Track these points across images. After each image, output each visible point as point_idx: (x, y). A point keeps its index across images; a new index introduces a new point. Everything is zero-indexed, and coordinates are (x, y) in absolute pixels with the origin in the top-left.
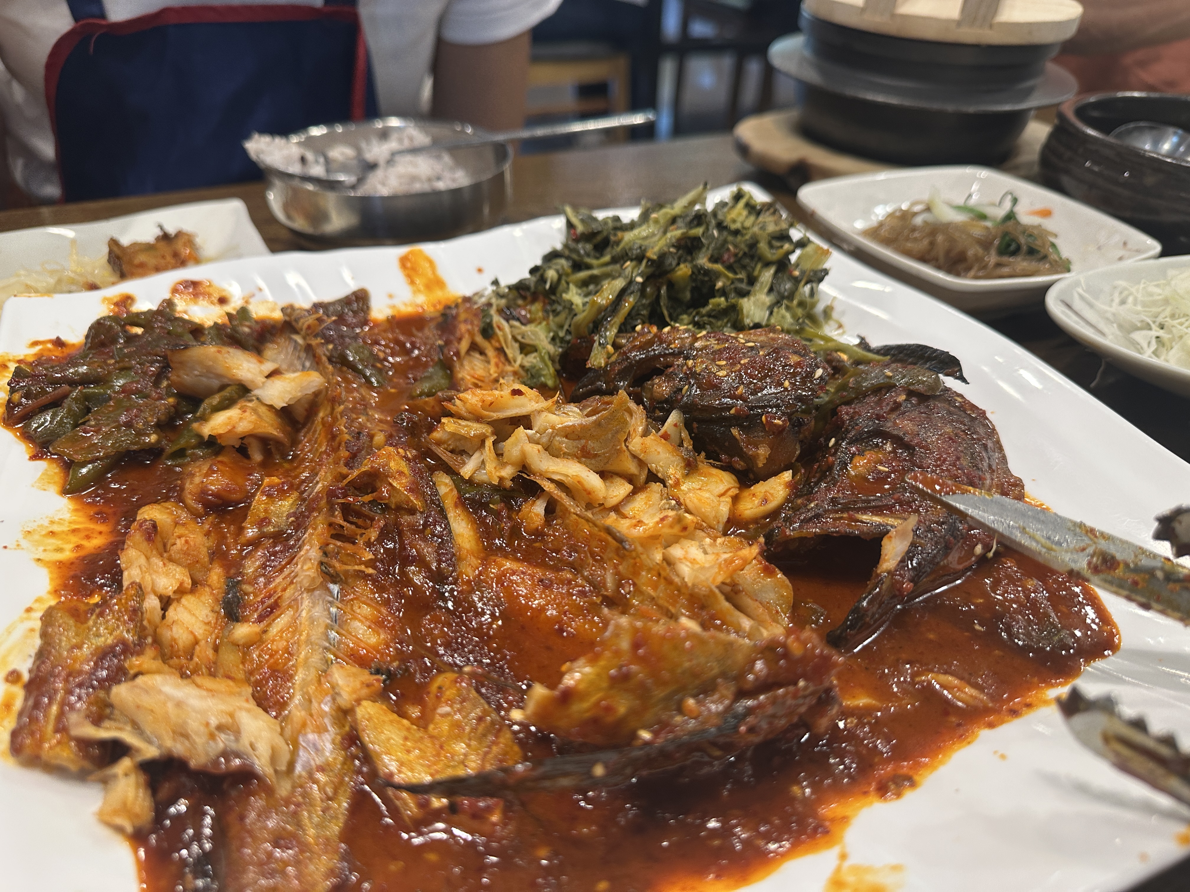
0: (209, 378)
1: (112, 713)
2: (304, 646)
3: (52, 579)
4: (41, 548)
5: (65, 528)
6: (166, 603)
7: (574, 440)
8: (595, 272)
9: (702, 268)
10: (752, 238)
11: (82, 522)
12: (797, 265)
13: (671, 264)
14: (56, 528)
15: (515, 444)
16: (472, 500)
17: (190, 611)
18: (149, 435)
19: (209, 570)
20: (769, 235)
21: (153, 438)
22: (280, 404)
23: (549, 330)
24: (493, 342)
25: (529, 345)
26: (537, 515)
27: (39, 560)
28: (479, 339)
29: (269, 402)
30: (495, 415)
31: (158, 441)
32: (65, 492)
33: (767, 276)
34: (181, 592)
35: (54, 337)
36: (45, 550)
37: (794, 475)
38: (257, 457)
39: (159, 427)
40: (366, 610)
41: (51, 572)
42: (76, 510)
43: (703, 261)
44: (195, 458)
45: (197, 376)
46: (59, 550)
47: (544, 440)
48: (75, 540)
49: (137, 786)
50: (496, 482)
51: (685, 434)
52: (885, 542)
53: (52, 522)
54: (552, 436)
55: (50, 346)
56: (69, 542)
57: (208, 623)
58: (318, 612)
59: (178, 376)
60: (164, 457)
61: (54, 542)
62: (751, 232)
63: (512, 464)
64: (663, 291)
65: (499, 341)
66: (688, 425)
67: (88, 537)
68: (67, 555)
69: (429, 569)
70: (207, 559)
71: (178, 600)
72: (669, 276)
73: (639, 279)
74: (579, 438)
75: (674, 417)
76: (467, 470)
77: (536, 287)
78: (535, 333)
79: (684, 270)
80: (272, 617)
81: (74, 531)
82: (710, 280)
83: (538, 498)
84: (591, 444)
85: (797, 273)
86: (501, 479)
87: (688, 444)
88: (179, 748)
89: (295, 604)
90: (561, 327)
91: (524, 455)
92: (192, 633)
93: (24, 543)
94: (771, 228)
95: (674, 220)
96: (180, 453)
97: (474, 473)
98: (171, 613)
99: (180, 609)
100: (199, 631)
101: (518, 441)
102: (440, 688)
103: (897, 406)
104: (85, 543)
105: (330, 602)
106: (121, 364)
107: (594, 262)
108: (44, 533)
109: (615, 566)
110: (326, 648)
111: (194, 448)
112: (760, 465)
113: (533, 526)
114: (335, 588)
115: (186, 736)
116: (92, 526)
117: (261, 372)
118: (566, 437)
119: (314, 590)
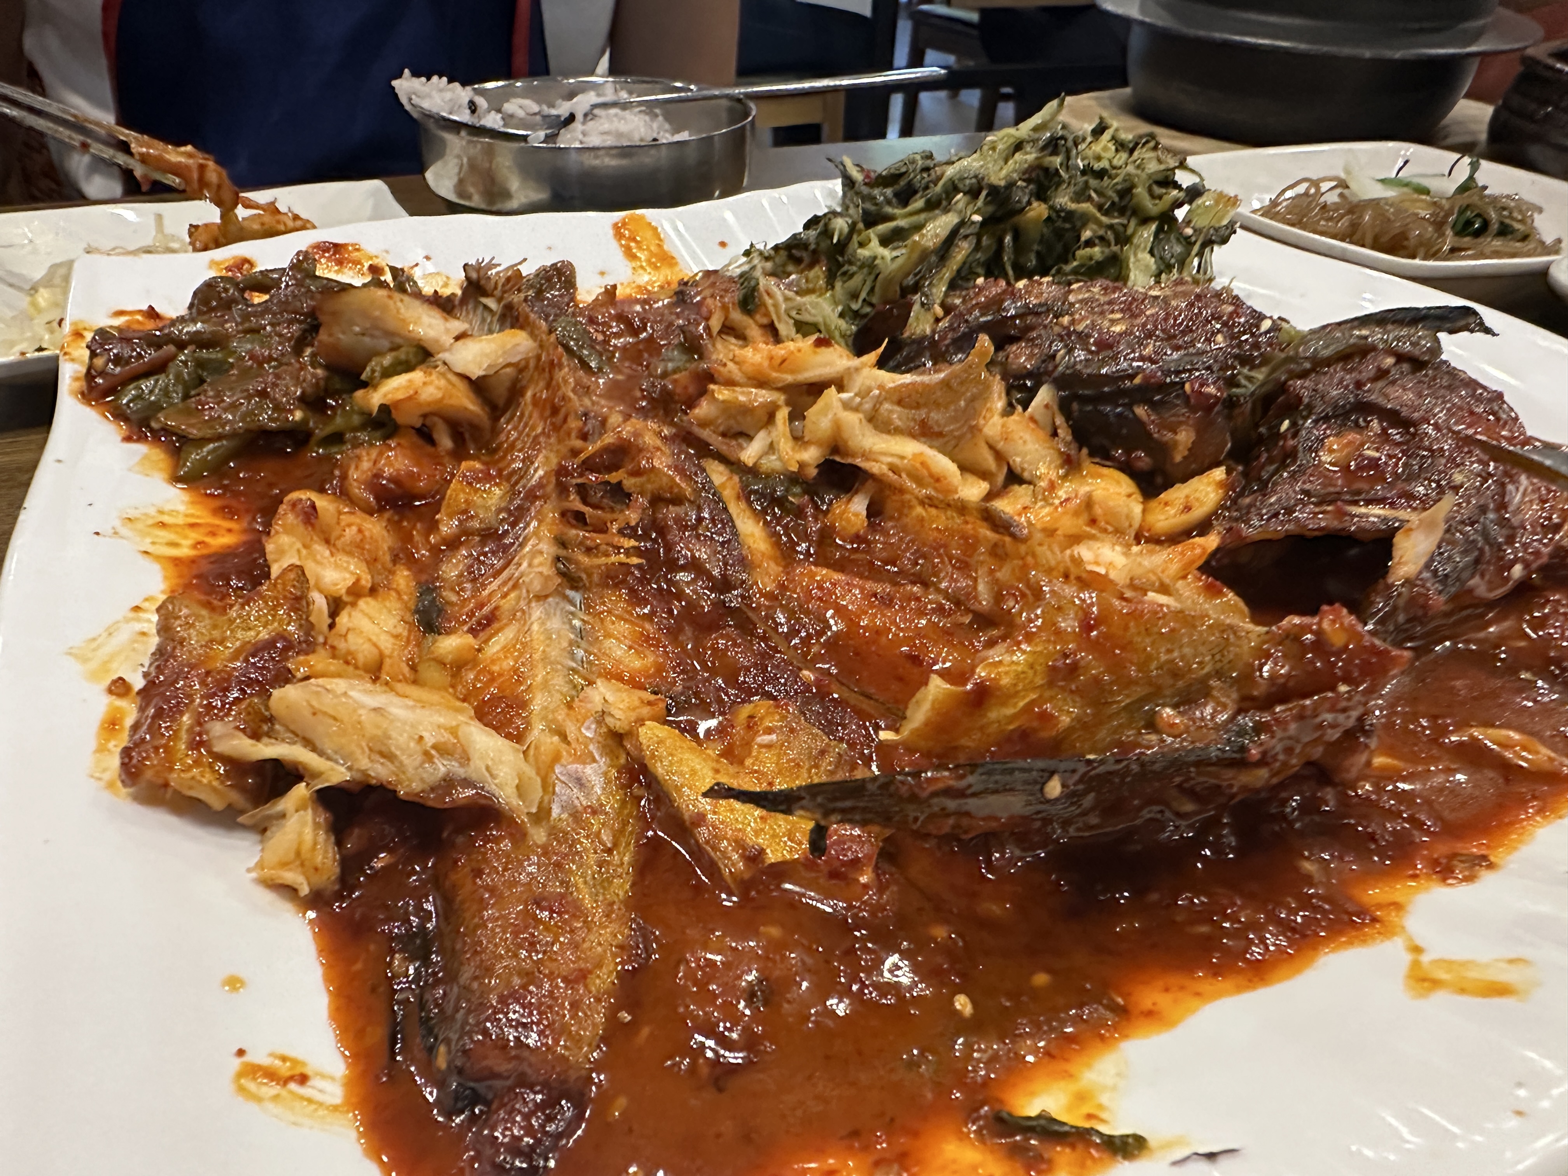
0: (372, 336)
1: (272, 729)
2: (540, 666)
3: (165, 578)
4: (148, 540)
5: (181, 520)
6: (336, 606)
7: (911, 408)
8: (902, 223)
9: (1062, 210)
10: (1125, 180)
11: (202, 514)
12: (1187, 222)
13: (1019, 201)
14: (166, 519)
15: (824, 412)
16: (761, 495)
17: (370, 618)
18: (291, 412)
19: (392, 572)
20: (1150, 176)
21: (298, 415)
22: (476, 372)
23: (836, 303)
24: (758, 317)
25: (807, 323)
26: (856, 515)
27: (146, 553)
28: (737, 316)
29: (459, 371)
30: (789, 378)
31: (305, 421)
32: (176, 479)
33: (1147, 233)
34: (356, 592)
35: (145, 307)
36: (153, 543)
37: (1229, 472)
38: (446, 442)
39: (304, 401)
40: (623, 627)
41: (164, 569)
42: (192, 503)
43: (1063, 199)
44: (356, 444)
45: (356, 334)
46: (174, 545)
47: (868, 406)
48: (195, 536)
49: (316, 825)
50: (794, 468)
51: (1059, 420)
52: (1398, 539)
53: (161, 512)
54: (879, 401)
55: (139, 317)
56: (186, 537)
57: (397, 637)
58: (555, 623)
59: (330, 335)
60: (313, 441)
61: (165, 535)
62: (1122, 173)
63: (818, 443)
64: (1008, 239)
65: (767, 314)
66: (1064, 406)
67: (213, 534)
68: (185, 551)
69: (710, 577)
70: (388, 558)
71: (354, 604)
72: (1016, 219)
73: (977, 218)
74: (918, 406)
75: (1044, 395)
76: (750, 453)
77: (817, 244)
78: (815, 305)
79: (1038, 210)
80: (489, 631)
81: (192, 526)
82: (1074, 228)
83: (856, 493)
84: (935, 415)
85: (1189, 231)
86: (802, 465)
87: (1064, 433)
88: (380, 771)
89: (519, 615)
90: (854, 296)
91: (837, 426)
92: (375, 645)
93: (124, 531)
94: (1153, 167)
95: (1018, 146)
96: (337, 438)
97: (760, 458)
98: (343, 619)
99: (356, 614)
100: (386, 644)
101: (828, 407)
102: (751, 717)
103: (1382, 374)
104: (208, 540)
105: (572, 613)
106: (247, 325)
107: (898, 211)
108: (150, 522)
109: (992, 572)
110: (573, 670)
111: (355, 429)
112: (1178, 458)
113: (853, 531)
114: (576, 596)
115: (389, 756)
116: (217, 521)
117: (447, 331)
118: (899, 403)
119: (546, 597)
